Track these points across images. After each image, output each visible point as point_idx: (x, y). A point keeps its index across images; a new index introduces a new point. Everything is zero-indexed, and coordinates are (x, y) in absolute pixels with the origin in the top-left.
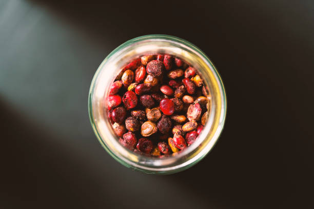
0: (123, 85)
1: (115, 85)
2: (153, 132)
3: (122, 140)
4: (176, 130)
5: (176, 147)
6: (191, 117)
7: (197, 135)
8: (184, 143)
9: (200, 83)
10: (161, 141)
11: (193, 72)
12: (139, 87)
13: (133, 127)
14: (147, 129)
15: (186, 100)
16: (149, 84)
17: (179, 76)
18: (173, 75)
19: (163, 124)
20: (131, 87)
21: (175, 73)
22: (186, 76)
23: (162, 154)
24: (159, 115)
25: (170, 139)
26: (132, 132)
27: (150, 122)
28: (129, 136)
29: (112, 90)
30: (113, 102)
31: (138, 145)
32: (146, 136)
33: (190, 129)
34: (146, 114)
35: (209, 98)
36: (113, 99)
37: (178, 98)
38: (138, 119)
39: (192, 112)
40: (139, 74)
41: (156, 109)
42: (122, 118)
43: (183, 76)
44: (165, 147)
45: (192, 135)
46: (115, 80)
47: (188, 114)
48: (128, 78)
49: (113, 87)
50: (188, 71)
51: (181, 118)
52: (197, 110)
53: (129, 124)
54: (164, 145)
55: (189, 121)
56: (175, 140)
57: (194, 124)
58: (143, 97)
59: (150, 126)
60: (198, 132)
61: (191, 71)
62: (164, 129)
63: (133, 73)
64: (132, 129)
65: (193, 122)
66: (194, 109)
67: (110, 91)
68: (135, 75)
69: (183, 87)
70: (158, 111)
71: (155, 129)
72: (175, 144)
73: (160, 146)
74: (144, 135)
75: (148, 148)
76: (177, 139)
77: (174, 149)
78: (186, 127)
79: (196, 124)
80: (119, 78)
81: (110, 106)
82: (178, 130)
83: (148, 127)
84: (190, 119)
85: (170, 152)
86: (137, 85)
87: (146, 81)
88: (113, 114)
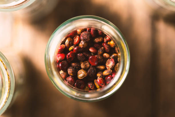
0: (66, 47)
1: (61, 47)
2: (85, 76)
3: (66, 81)
4: (99, 75)
5: (99, 85)
6: (108, 67)
7: (112, 78)
8: (104, 82)
9: (114, 45)
10: (90, 82)
11: (109, 39)
12: (76, 48)
13: (73, 73)
14: (81, 74)
15: (105, 56)
16: (82, 47)
17: (100, 41)
18: (97, 40)
19: (91, 71)
20: (71, 49)
21: (98, 39)
22: (105, 41)
23: (90, 89)
24: (88, 65)
25: (95, 81)
26: (71, 76)
27: (83, 70)
28: (70, 79)
29: (59, 50)
30: (60, 57)
31: (75, 84)
32: (80, 79)
33: (107, 74)
34: (80, 65)
35: (119, 54)
36: (60, 56)
37: (100, 55)
38: (76, 68)
39: (109, 63)
40: (76, 40)
41: (86, 62)
42: (65, 68)
43: (103, 41)
44: (92, 85)
45: (109, 78)
46: (61, 44)
47: (107, 64)
48: (69, 43)
49: (60, 48)
50: (106, 38)
51: (102, 67)
52: (112, 63)
53: (70, 71)
54: (91, 84)
55: (107, 69)
56: (98, 81)
57: (110, 71)
58: (78, 55)
59: (83, 72)
60: (113, 76)
61: (108, 38)
62: (92, 74)
63: (72, 40)
64: (71, 74)
65: (109, 70)
66: (111, 62)
67: (58, 50)
68: (73, 41)
69: (103, 48)
70: (88, 63)
71: (86, 74)
72: (98, 84)
73: (89, 85)
74: (79, 78)
75: (82, 86)
76: (100, 80)
77: (98, 86)
78: (105, 73)
79: (111, 71)
80: (63, 43)
81: (58, 60)
82: (100, 75)
83: (81, 73)
84: (107, 68)
85: (96, 88)
86: (75, 47)
87: (80, 44)
88: (60, 65)
